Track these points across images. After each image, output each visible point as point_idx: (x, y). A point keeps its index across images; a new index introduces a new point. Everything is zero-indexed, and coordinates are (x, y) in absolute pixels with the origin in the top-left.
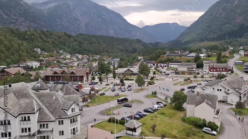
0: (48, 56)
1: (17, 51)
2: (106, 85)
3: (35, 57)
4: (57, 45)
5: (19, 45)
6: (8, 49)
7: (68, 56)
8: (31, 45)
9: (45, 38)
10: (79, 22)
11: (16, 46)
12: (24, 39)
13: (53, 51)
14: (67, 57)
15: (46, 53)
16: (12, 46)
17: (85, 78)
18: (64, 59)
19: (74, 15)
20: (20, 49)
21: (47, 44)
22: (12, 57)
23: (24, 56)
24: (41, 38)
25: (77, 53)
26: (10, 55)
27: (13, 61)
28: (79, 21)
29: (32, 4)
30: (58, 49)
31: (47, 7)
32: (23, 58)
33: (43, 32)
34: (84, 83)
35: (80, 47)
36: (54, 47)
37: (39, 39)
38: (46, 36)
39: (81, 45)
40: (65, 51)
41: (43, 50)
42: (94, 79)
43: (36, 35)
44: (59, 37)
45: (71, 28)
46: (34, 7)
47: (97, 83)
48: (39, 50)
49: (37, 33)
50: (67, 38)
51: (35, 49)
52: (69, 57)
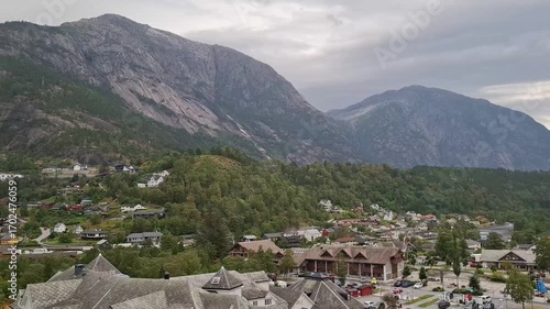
0: (344, 217)
1: (286, 207)
2: (435, 290)
3: (318, 219)
4: (367, 193)
5: (289, 194)
6: (269, 203)
7: (389, 217)
8: (314, 193)
9: (342, 180)
10: (423, 141)
11: (284, 196)
12: (303, 182)
13: (357, 205)
14: (386, 218)
15: (341, 211)
16: (277, 196)
17: (387, 270)
18: (379, 223)
19: (413, 127)
20: (290, 202)
21: (346, 191)
22: (275, 217)
23: (297, 217)
24: (336, 180)
25: (411, 210)
26: (271, 214)
27: (274, 227)
28: (423, 137)
29: (329, 113)
30: (368, 200)
31: (358, 115)
32: (293, 220)
33: (339, 167)
34: (385, 281)
35: (418, 196)
36: (360, 198)
37: (331, 182)
38: (346, 175)
39: (419, 192)
40: (383, 206)
41: (336, 203)
42: (406, 273)
43: (326, 172)
44: (373, 176)
45: (405, 156)
46: (331, 119)
47: (413, 284)
48: (328, 204)
49: (328, 170)
50: (389, 176)
51: (322, 202)
52: (390, 219)
